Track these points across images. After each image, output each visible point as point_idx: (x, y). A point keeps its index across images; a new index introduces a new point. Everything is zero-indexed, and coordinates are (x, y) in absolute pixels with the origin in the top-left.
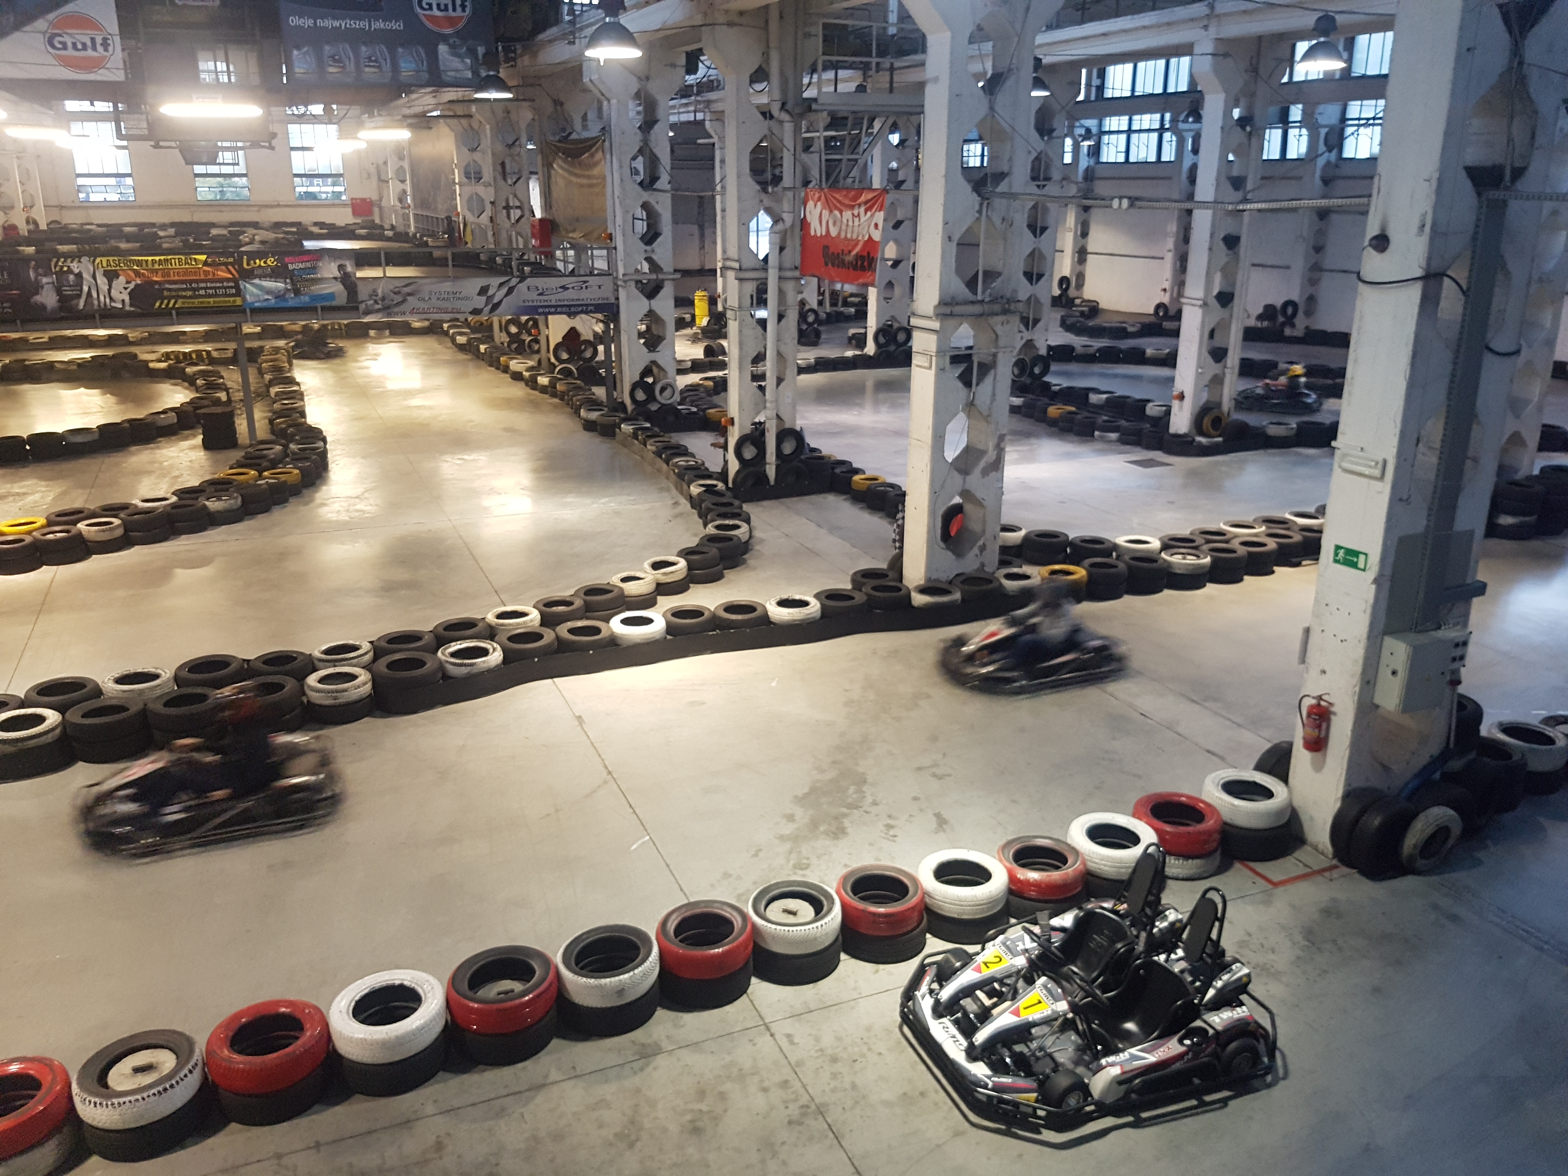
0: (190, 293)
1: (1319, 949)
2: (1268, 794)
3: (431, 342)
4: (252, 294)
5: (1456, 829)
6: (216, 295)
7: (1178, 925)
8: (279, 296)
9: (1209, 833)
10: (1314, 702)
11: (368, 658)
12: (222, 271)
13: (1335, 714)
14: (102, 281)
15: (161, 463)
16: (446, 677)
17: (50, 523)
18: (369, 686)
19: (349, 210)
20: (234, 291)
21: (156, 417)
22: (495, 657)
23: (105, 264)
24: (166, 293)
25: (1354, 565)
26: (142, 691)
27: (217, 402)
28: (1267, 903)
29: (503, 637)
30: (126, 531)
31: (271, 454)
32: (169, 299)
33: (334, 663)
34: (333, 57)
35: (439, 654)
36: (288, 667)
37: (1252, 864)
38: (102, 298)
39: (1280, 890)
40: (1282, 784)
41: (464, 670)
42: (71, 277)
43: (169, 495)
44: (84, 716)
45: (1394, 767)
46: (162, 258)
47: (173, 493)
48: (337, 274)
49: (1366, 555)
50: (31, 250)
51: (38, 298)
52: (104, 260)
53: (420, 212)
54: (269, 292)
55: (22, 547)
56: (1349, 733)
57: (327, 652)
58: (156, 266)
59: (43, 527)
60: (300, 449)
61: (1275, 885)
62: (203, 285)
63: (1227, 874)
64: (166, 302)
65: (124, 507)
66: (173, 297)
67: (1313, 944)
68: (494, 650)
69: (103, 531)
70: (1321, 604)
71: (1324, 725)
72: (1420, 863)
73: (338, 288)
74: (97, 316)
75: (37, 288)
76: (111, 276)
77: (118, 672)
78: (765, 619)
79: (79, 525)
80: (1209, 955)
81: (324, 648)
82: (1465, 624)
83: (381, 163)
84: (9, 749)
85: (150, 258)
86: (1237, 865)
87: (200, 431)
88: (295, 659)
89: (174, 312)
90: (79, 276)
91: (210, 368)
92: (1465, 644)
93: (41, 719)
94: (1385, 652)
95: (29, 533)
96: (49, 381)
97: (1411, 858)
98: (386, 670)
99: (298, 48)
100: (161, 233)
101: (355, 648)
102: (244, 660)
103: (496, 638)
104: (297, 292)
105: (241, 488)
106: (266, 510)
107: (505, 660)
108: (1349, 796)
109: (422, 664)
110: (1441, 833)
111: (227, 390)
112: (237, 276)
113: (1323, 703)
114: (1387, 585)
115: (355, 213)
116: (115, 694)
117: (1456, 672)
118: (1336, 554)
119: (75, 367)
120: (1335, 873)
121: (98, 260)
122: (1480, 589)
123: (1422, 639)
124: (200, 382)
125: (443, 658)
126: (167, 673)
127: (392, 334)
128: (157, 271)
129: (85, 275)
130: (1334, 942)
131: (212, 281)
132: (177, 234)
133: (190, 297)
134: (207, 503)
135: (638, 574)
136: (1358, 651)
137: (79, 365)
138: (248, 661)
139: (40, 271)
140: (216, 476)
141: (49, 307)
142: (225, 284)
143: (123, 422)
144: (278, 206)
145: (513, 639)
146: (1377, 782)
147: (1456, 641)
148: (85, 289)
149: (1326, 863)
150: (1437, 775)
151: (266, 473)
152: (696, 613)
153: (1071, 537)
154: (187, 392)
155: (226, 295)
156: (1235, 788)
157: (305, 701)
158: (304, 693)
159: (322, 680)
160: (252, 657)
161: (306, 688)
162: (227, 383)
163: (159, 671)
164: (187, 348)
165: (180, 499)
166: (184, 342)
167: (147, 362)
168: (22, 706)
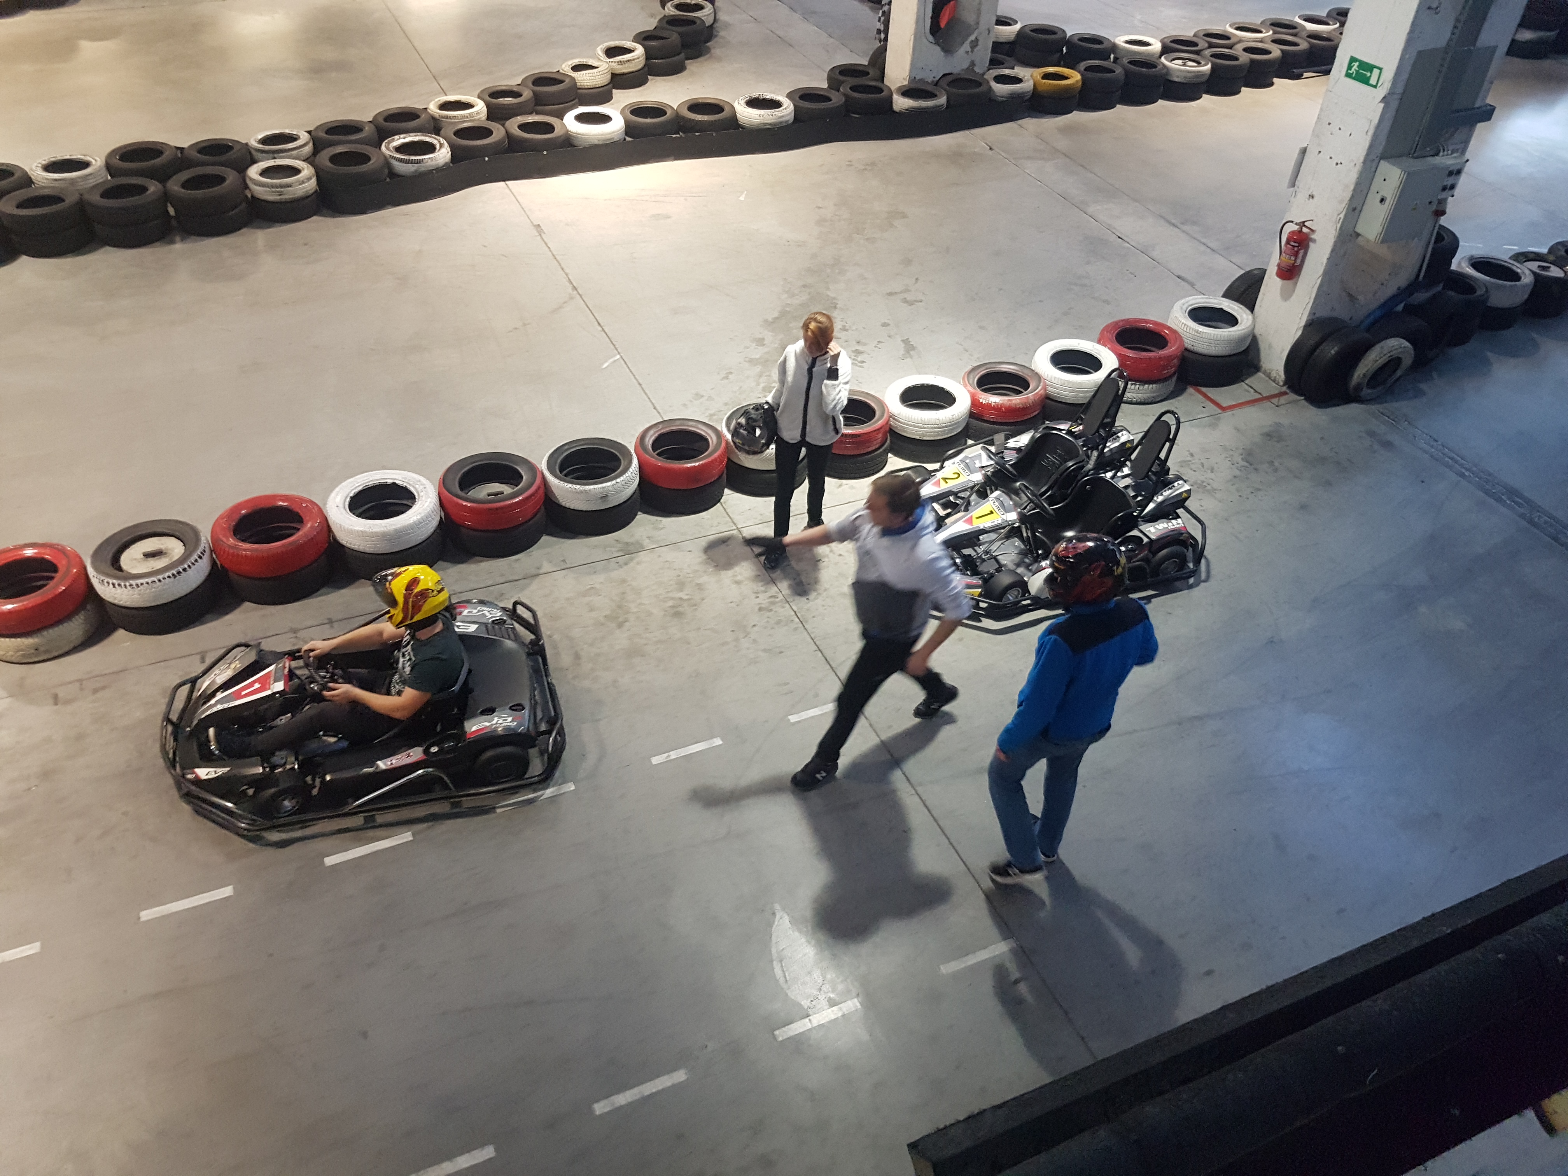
1: (1256, 469)
2: (1232, 321)
5: (1407, 361)
7: (1129, 445)
9: (1169, 358)
10: (1296, 228)
11: (308, 149)
13: (1314, 241)
16: (392, 174)
18: (314, 181)
22: (443, 155)
25: (1365, 81)
26: (73, 181)
28: (1213, 426)
29: (449, 131)
33: (274, 154)
35: (383, 147)
36: (223, 158)
37: (1204, 389)
39: (1229, 413)
40: (1248, 312)
41: (411, 168)
44: (20, 206)
45: (1360, 298)
49: (1381, 69)
56: (1325, 261)
57: (264, 141)
61: (1224, 409)
63: (1179, 398)
67: (1251, 465)
68: (441, 145)
70: (1323, 122)
71: (1302, 252)
72: (1366, 392)
77: (45, 159)
78: (733, 122)
80: (1154, 474)
81: (260, 137)
82: (1463, 152)
86: (1190, 390)
88: (230, 148)
92: (1459, 172)
94: (1378, 179)
97: (1359, 387)
98: (329, 164)
101: (292, 138)
102: (178, 148)
103: (442, 132)
107: (455, 158)
108: (1310, 325)
109: (366, 159)
110: (1393, 363)
113: (1305, 230)
114: (1394, 105)
116: (45, 183)
117: (1442, 202)
118: (1350, 67)
120: (1283, 400)
122: (1487, 114)
123: (1418, 165)
125: (387, 153)
126: (98, 162)
130: (1271, 463)
135: (591, 62)
136: (1350, 176)
138: (182, 149)
145: (460, 133)
146: (1342, 312)
147: (1451, 169)
149: (1275, 389)
150: (1400, 308)
152: (656, 111)
153: (1069, 34)
156: (1202, 315)
157: (249, 196)
158: (247, 187)
159: (265, 173)
160: (185, 145)
161: (248, 182)
163: (89, 158)
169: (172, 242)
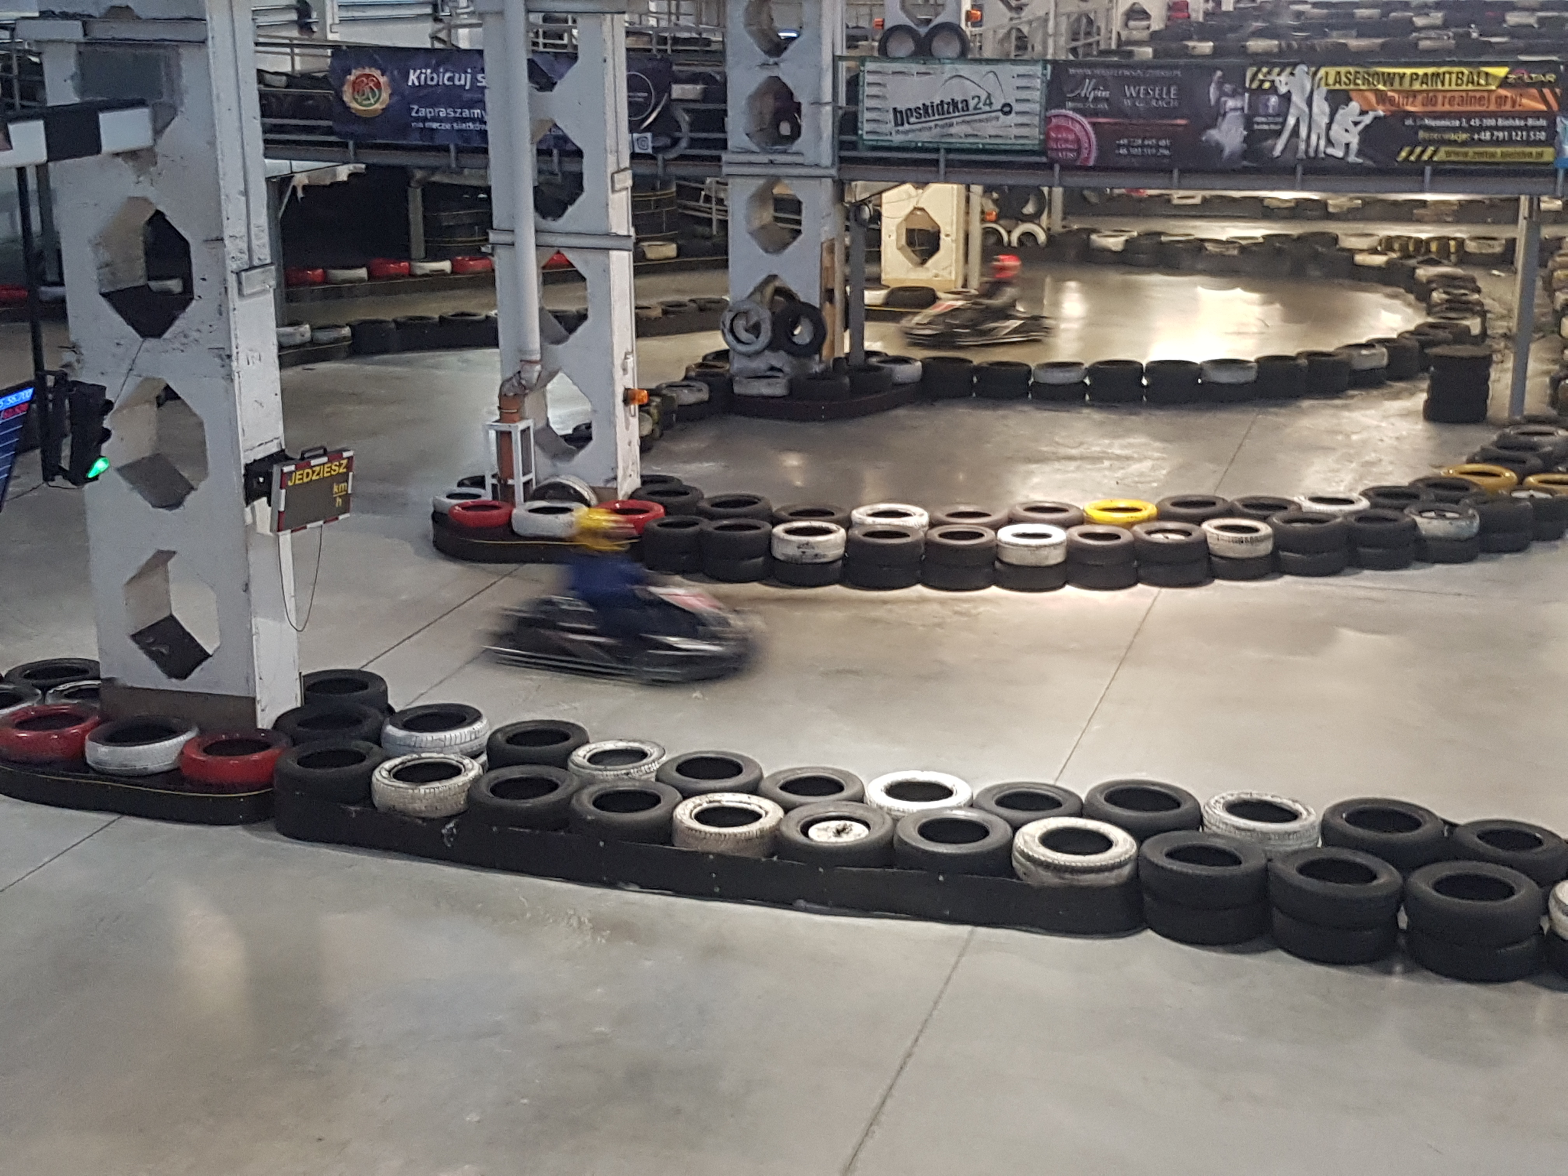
0: (1464, 136)
6: (1510, 142)
12: (1532, 98)
14: (1321, 107)
15: (1348, 436)
17: (1162, 516)
20: (1542, 136)
21: (1354, 353)
23: (1331, 81)
24: (1422, 134)
26: (1266, 835)
27: (1463, 336)
30: (1277, 547)
31: (1547, 444)
32: (1426, 143)
36: (1524, 855)
38: (1314, 138)
43: (1354, 495)
44: (1170, 855)
46: (1430, 70)
47: (1365, 494)
50: (1206, 47)
51: (1214, 134)
52: (1332, 71)
58: (1417, 86)
59: (1149, 519)
62: (1491, 122)
64: (1418, 150)
65: (1280, 505)
66: (1430, 142)
69: (1241, 541)
74: (1300, 169)
75: (1216, 115)
76: (1338, 99)
77: (1232, 795)
79: (1206, 526)
84: (1049, 878)
85: (1408, 71)
87: (1425, 385)
88: (1540, 842)
89: (1428, 169)
90: (1287, 98)
91: (1459, 271)
93: (1106, 843)
95: (1129, 525)
96: (1191, 271)
102: (1446, 822)
105: (1483, 500)
106: (1519, 547)
111: (1483, 314)
112: (1555, 106)
116: (1222, 830)
119: (1235, 252)
121: (1322, 72)
124: (1437, 296)
126: (1311, 816)
128: (1415, 94)
129: (1295, 98)
131: (1507, 115)
132: (1446, 25)
133: (1464, 144)
134: (1418, 519)
137: (1243, 248)
138: (1453, 826)
139: (1228, 87)
140: (1442, 472)
141: (1227, 152)
142: (1530, 122)
143: (1300, 354)
148: (1291, 121)
151: (1532, 479)
154: (1410, 311)
155: (1528, 143)
157: (1546, 927)
158: (1547, 912)
160: (1461, 820)
161: (1552, 904)
162: (1488, 302)
163: (1298, 807)
164: (1424, 232)
165: (1374, 505)
166: (1420, 221)
167: (1352, 252)
168: (1080, 813)
169: (1389, 972)
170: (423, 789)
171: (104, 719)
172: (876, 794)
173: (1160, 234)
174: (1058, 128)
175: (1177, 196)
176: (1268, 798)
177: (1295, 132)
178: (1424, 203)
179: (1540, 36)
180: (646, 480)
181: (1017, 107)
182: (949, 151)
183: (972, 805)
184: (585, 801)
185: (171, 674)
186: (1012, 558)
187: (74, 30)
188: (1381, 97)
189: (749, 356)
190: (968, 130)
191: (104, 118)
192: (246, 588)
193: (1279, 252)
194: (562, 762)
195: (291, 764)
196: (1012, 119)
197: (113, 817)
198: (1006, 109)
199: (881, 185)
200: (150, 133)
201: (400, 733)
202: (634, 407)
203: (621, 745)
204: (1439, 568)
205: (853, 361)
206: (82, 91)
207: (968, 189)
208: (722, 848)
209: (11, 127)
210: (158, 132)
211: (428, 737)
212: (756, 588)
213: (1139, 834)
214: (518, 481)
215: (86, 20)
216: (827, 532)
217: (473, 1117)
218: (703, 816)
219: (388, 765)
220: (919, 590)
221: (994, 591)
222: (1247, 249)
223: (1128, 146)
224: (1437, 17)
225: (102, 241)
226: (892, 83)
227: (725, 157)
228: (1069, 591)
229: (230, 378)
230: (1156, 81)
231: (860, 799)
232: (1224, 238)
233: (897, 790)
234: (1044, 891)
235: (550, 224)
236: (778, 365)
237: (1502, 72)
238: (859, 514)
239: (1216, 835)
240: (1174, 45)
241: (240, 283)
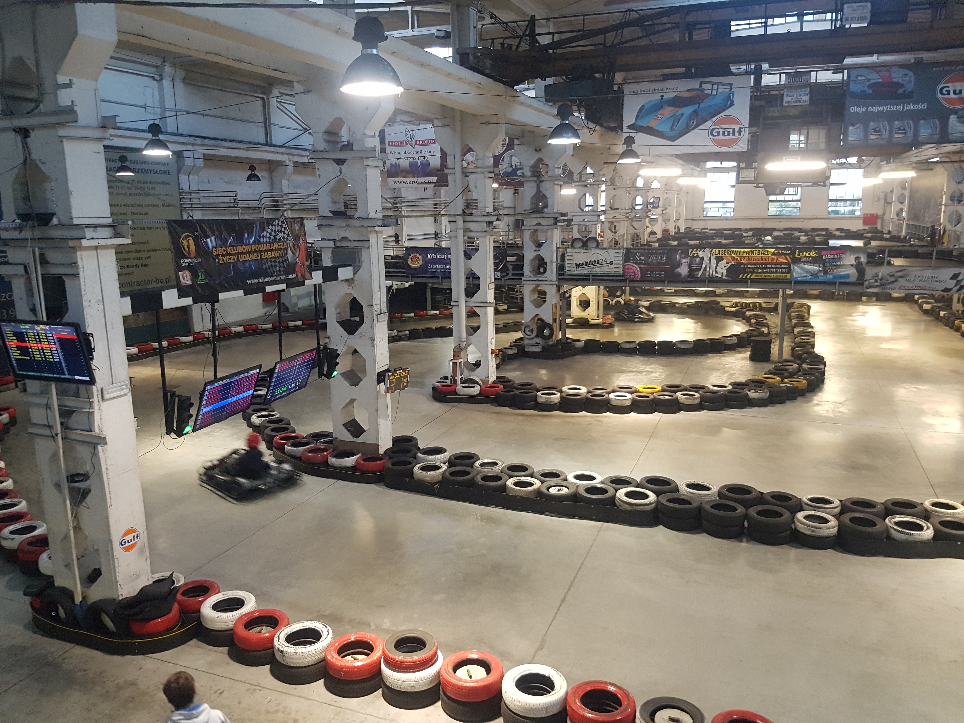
0: (761, 271)
3: (904, 307)
4: (797, 273)
6: (776, 272)
8: (814, 275)
11: (837, 510)
12: (782, 258)
14: (713, 262)
15: (724, 365)
16: (889, 537)
17: (663, 390)
18: (836, 529)
19: (861, 221)
20: (787, 270)
21: (726, 339)
22: (928, 533)
23: (717, 253)
24: (747, 270)
26: (699, 496)
27: (762, 334)
29: (936, 521)
30: (701, 401)
31: (791, 369)
32: (748, 273)
33: (815, 508)
34: (875, 129)
35: (887, 520)
36: (786, 503)
38: (711, 272)
41: (903, 537)
42: (698, 259)
43: (727, 385)
44: (668, 501)
46: (749, 250)
47: (730, 384)
48: (854, 262)
50: (675, 243)
51: (678, 270)
52: (717, 250)
53: (911, 223)
54: (807, 271)
55: (646, 401)
57: (811, 500)
58: (745, 255)
59: (659, 391)
60: (809, 368)
62: (769, 266)
64: (746, 275)
65: (702, 388)
66: (750, 272)
68: (928, 528)
69: (689, 399)
73: (853, 271)
74: (707, 281)
75: (679, 265)
76: (719, 259)
77: (689, 481)
79: (677, 394)
81: (809, 497)
83: (888, 191)
84: (628, 507)
85: (742, 250)
87: (750, 349)
88: (791, 499)
89: (749, 281)
90: (702, 259)
91: (760, 313)
93: (646, 496)
95: (652, 393)
96: (671, 313)
98: (849, 522)
99: (853, 125)
100: (745, 235)
101: (829, 502)
102: (760, 492)
103: (930, 520)
104: (825, 272)
105: (770, 387)
106: (782, 402)
107: (935, 538)
109: (875, 525)
111: (768, 327)
112: (790, 261)
115: (865, 223)
116: (685, 493)
119: (686, 307)
121: (714, 250)
124: (753, 321)
125: (889, 524)
126: (715, 489)
127: (878, 300)
128: (744, 257)
129: (705, 259)
131: (775, 264)
132: (753, 236)
133: (761, 273)
134: (749, 393)
137: (688, 305)
138: (762, 493)
139: (683, 255)
140: (756, 377)
141: (683, 275)
142: (782, 266)
143: (708, 339)
144: (816, 218)
145: (942, 523)
148: (704, 266)
151: (786, 380)
154: (744, 325)
155: (782, 273)
157: (793, 528)
158: (794, 522)
159: (807, 517)
160: (765, 491)
161: (795, 520)
162: (770, 323)
163: (710, 486)
164: (748, 301)
165: (733, 388)
166: (746, 297)
167: (725, 307)
168: (638, 486)
169: (741, 541)
170: (429, 473)
171: (334, 451)
172: (571, 478)
173: (661, 301)
174: (628, 268)
175: (666, 289)
176: (700, 483)
177: (705, 269)
178: (748, 292)
179: (784, 239)
180: (498, 378)
181: (615, 262)
182: (593, 276)
183: (602, 482)
184: (479, 478)
185: (354, 436)
186: (614, 403)
187: (331, 244)
188: (733, 258)
189: (530, 339)
190: (599, 269)
191: (339, 270)
192: (377, 410)
193: (700, 307)
194: (472, 465)
195: (389, 465)
196: (613, 266)
197: (336, 480)
198: (611, 263)
199: (572, 287)
200: (353, 274)
201: (422, 456)
202: (494, 355)
203: (490, 461)
204: (756, 409)
205: (562, 341)
206: (333, 262)
207: (599, 287)
208: (522, 494)
209: (313, 273)
210: (355, 273)
211: (431, 457)
212: (532, 412)
213: (657, 493)
214: (458, 378)
215: (335, 241)
216: (554, 394)
217: (443, 579)
218: (516, 484)
219: (418, 465)
220: (584, 413)
221: (608, 414)
222: (690, 306)
223: (650, 274)
224: (751, 233)
225: (338, 306)
226: (575, 255)
227: (523, 279)
228: (633, 414)
229: (374, 346)
230: (660, 254)
231: (566, 480)
232: (682, 302)
233: (578, 477)
234: (626, 512)
235: (469, 299)
236: (538, 342)
237: (773, 250)
238: (565, 389)
239: (683, 495)
240: (665, 243)
241: (377, 318)
